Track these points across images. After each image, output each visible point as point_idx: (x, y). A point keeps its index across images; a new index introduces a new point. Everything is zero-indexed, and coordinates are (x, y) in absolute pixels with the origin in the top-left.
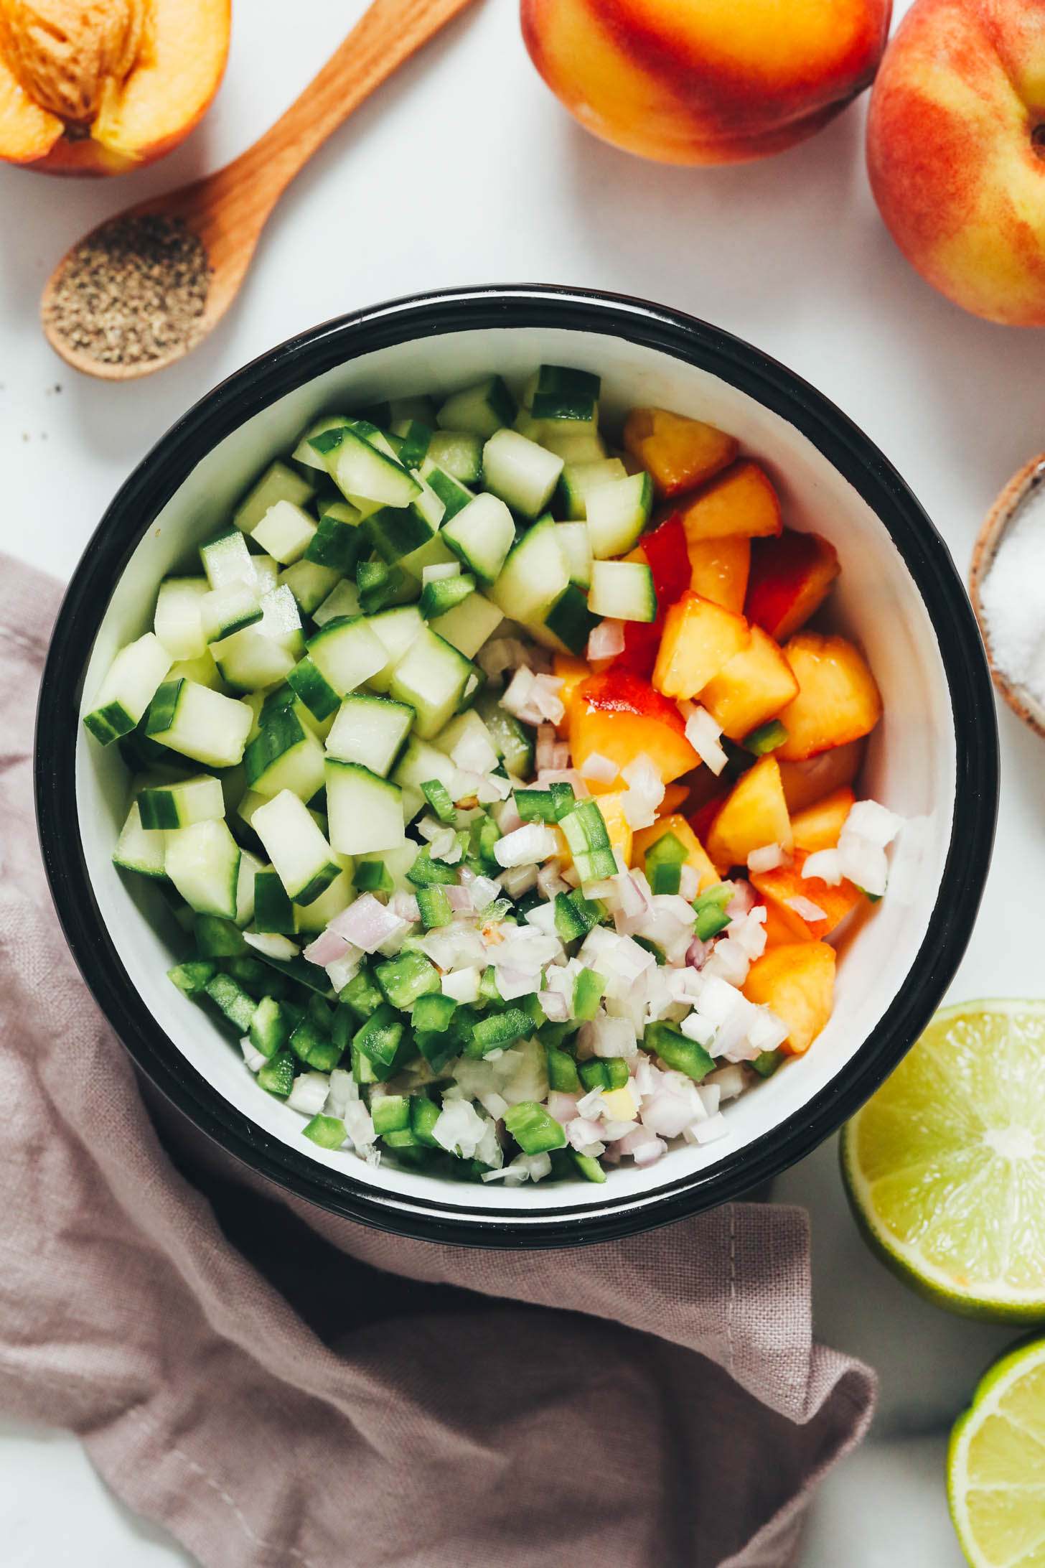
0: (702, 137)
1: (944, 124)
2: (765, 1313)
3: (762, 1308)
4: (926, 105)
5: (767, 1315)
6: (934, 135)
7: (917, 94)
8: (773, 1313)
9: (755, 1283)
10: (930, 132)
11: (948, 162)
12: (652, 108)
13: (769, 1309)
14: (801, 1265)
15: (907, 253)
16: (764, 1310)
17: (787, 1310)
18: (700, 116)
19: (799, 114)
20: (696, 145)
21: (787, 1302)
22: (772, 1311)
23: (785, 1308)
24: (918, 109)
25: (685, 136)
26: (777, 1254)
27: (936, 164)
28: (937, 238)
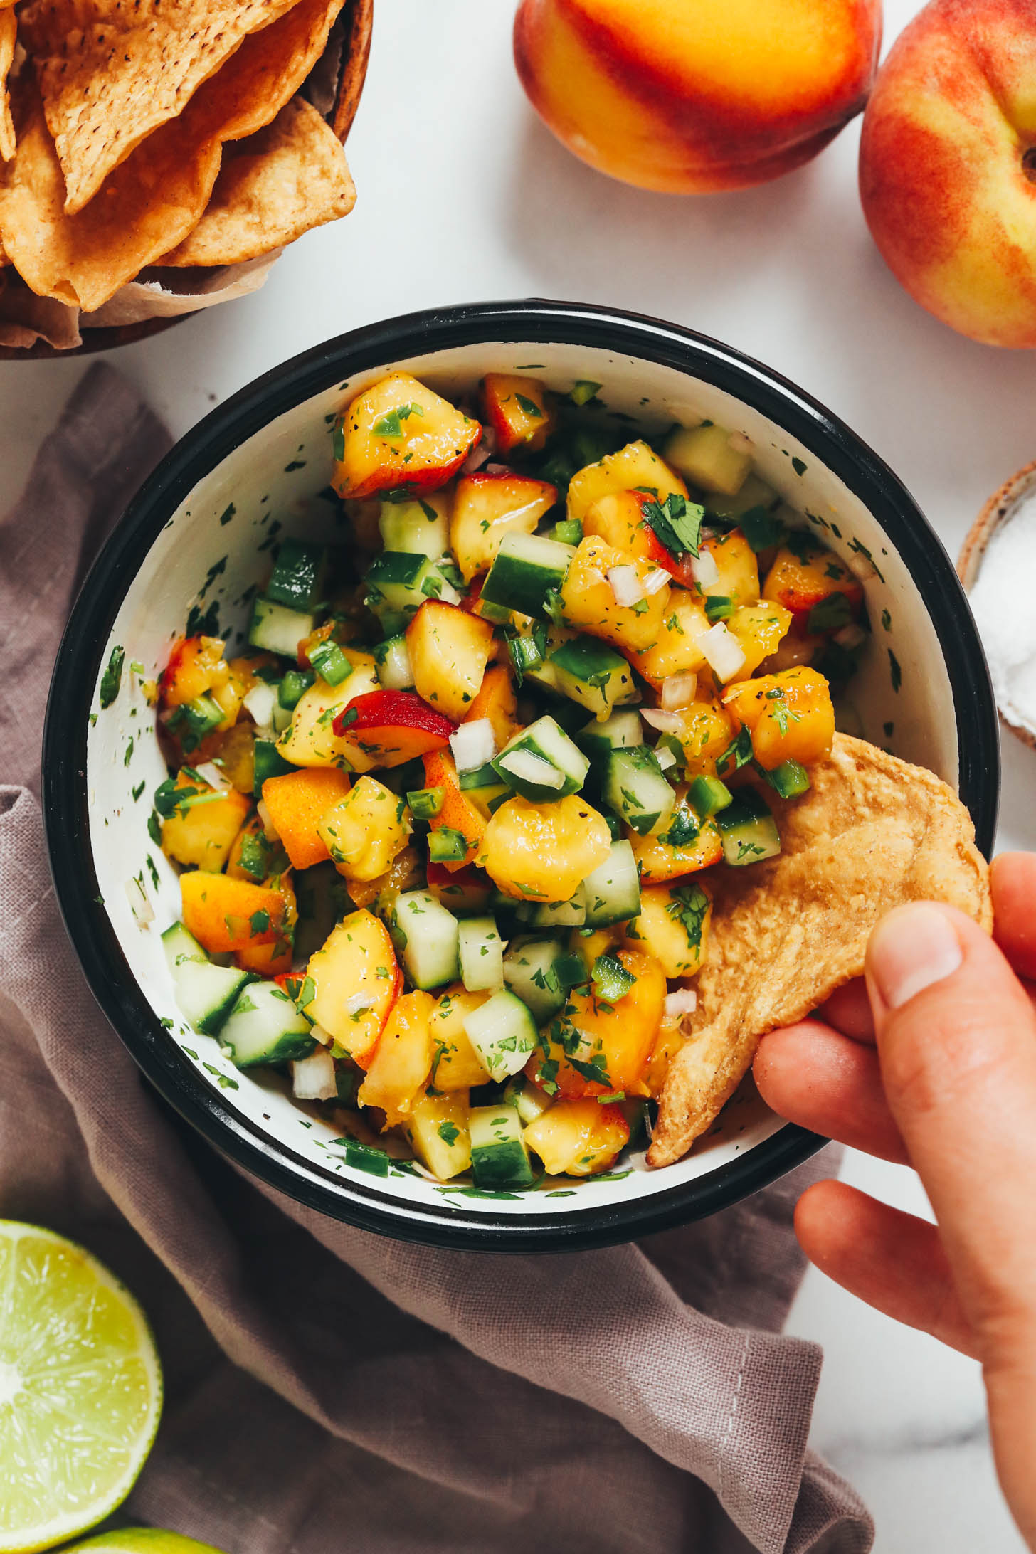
0: (696, 166)
1: (935, 150)
2: (758, 1455)
3: (755, 1450)
4: (918, 131)
5: (759, 1457)
6: (925, 161)
7: (908, 121)
8: (766, 1456)
9: (754, 1422)
10: (921, 158)
11: (940, 187)
12: (646, 139)
13: (763, 1451)
14: (803, 1413)
15: (901, 278)
16: (757, 1452)
17: (780, 1456)
18: (694, 145)
19: (791, 143)
20: (690, 174)
21: (781, 1448)
22: (765, 1454)
23: (778, 1453)
24: (909, 136)
25: (680, 166)
26: (783, 1397)
27: (928, 190)
28: (929, 263)
